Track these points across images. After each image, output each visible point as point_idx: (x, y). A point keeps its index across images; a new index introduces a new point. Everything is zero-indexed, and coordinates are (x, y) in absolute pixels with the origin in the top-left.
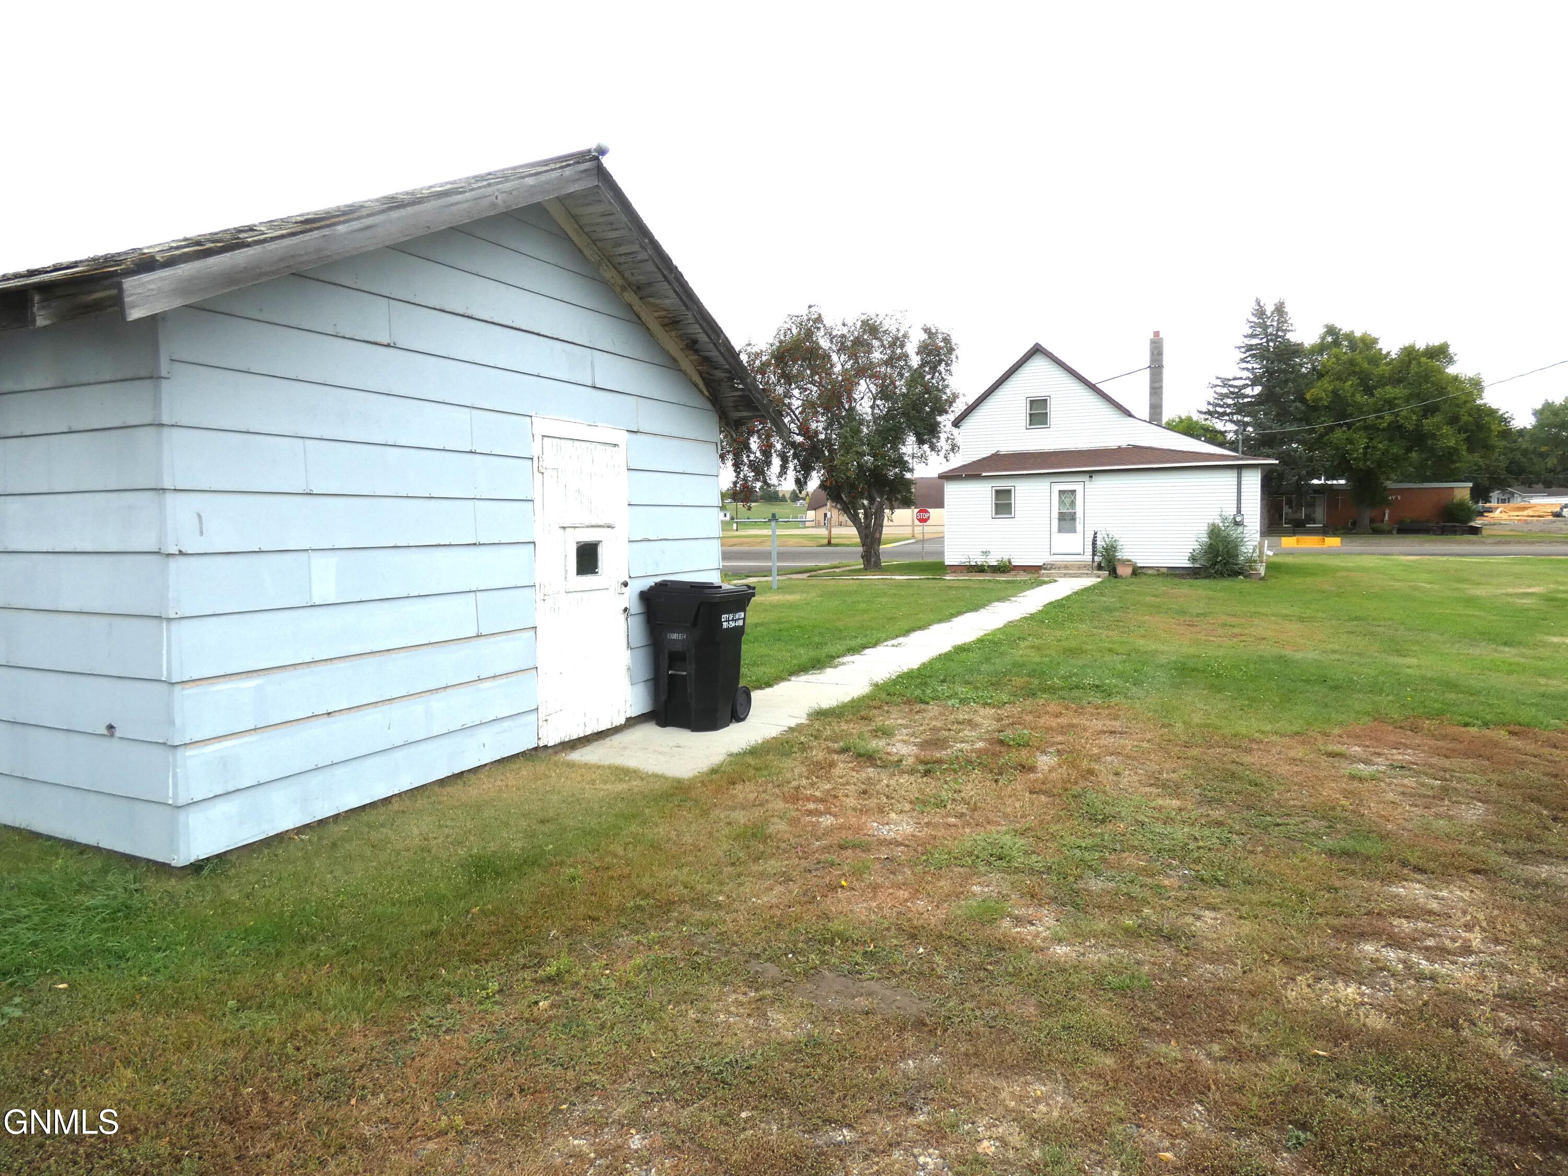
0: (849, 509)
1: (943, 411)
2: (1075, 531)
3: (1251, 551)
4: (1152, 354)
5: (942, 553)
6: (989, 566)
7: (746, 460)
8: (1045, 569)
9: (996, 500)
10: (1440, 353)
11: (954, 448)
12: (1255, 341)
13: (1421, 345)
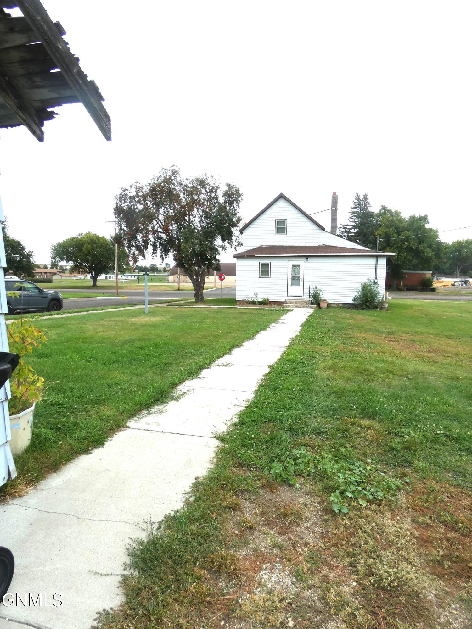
0: (188, 272)
1: (235, 225)
2: (299, 285)
3: (382, 297)
4: (333, 203)
5: (235, 295)
6: (257, 301)
7: (134, 244)
8: (286, 303)
9: (262, 269)
10: (424, 219)
11: (240, 244)
12: (356, 210)
13: (417, 216)
